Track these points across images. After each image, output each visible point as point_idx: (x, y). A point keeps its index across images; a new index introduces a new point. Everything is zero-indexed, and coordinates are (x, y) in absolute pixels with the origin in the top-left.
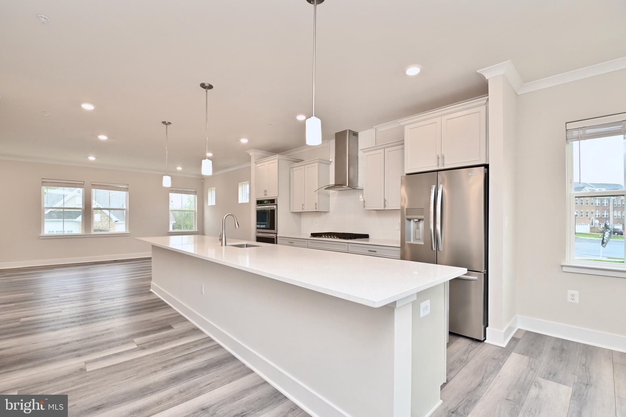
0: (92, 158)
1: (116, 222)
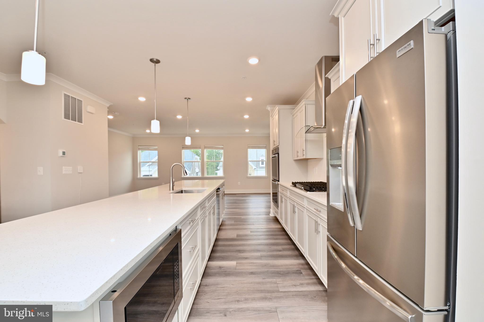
0: (197, 131)
1: (255, 169)
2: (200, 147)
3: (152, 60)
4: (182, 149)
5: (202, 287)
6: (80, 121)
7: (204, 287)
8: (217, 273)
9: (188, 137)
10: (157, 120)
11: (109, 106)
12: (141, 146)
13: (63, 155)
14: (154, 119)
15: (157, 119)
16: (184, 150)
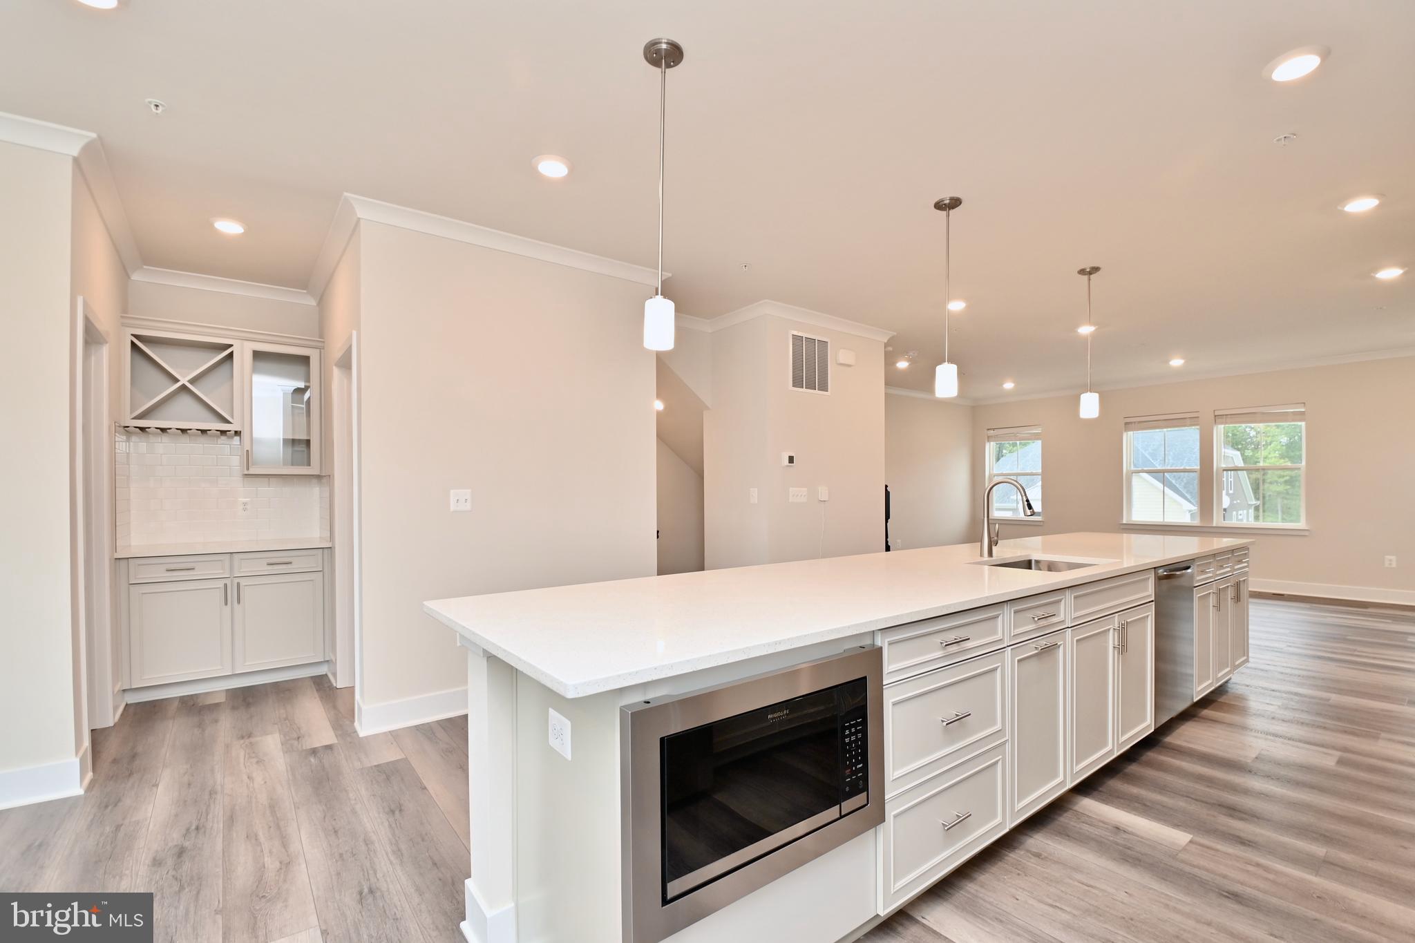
0: (1177, 362)
2: (1196, 419)
3: (939, 206)
4: (1125, 431)
5: (1022, 853)
6: (824, 387)
7: (1030, 855)
8: (1093, 839)
9: (1091, 392)
10: (951, 363)
11: (888, 340)
12: (994, 429)
13: (789, 463)
14: (941, 361)
15: (951, 361)
16: (1130, 433)
